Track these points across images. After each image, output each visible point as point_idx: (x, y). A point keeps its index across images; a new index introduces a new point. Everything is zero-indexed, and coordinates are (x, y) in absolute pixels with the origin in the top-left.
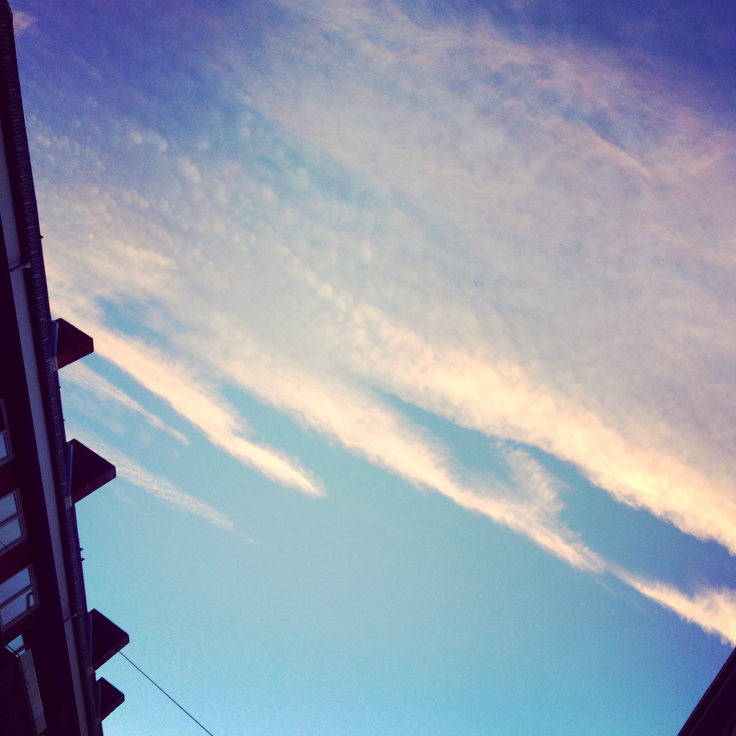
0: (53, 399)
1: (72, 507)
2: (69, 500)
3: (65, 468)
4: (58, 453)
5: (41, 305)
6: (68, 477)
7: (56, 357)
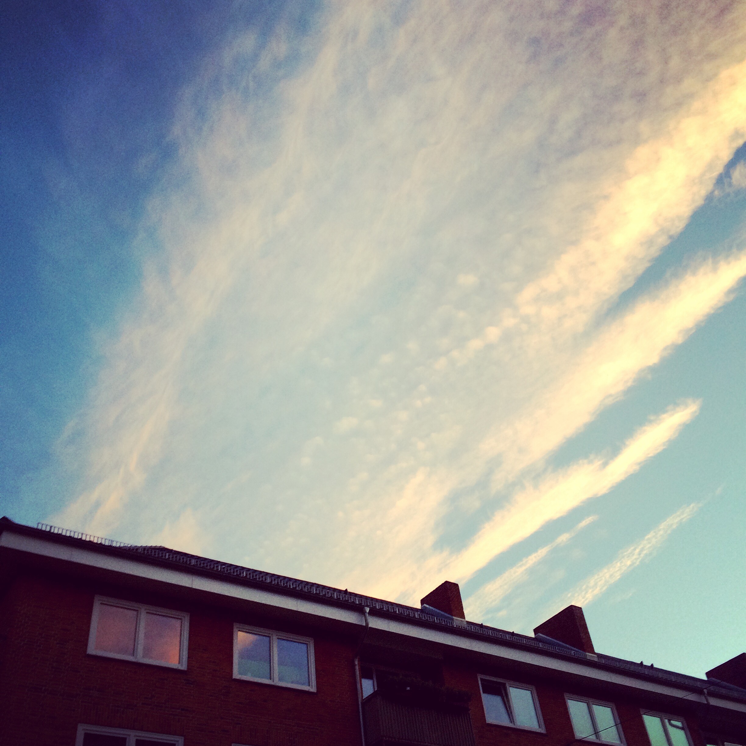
0: (491, 633)
1: (597, 656)
2: (589, 655)
3: (558, 648)
4: (542, 648)
5: (404, 611)
6: (569, 649)
7: (454, 617)
